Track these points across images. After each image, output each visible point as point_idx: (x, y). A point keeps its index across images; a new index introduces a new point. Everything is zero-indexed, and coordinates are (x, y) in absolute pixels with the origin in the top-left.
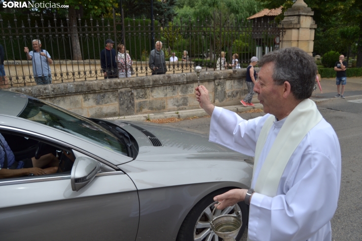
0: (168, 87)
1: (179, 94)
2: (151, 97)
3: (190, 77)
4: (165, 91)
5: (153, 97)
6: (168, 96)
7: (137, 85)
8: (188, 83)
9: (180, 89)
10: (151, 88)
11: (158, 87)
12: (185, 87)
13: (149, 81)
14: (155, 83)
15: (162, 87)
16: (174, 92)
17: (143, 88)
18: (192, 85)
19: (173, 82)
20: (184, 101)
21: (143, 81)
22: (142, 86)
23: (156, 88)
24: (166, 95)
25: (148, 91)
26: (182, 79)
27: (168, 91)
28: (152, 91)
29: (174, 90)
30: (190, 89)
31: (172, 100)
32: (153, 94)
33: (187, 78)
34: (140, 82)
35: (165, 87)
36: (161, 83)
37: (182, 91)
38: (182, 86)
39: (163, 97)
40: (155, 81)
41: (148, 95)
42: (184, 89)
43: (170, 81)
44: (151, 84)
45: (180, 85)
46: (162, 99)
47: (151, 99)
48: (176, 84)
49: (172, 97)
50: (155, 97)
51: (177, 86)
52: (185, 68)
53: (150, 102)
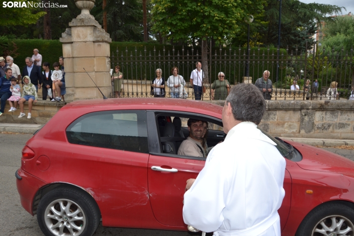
52: (278, 95)
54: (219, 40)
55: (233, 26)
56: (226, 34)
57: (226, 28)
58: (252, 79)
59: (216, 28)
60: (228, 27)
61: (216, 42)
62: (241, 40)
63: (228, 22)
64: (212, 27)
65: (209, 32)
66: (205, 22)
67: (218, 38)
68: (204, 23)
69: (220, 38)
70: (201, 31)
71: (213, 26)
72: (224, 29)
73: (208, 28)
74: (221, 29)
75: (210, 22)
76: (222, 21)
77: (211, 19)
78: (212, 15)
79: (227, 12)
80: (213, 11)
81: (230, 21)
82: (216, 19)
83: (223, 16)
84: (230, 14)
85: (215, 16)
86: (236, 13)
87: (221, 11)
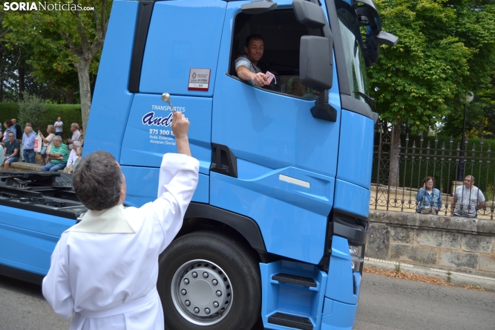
0: (444, 233)
1: (462, 247)
2: (415, 242)
3: (483, 226)
4: (440, 238)
5: (418, 242)
6: (443, 246)
7: (396, 222)
8: (479, 234)
9: (464, 240)
10: (418, 230)
11: (428, 230)
12: (475, 240)
13: (414, 220)
14: (424, 225)
15: (436, 232)
16: (454, 243)
17: (405, 228)
18: (487, 239)
19: (453, 228)
20: (469, 260)
21: (405, 218)
22: (402, 225)
23: (425, 232)
24: (440, 244)
25: (412, 234)
27: (443, 239)
28: (417, 235)
29: (454, 239)
30: (483, 244)
31: (449, 254)
32: (419, 239)
33: (478, 226)
34: (400, 218)
35: (439, 233)
36: (433, 225)
37: (468, 244)
38: (469, 236)
39: (435, 246)
40: (423, 222)
41: (411, 238)
42: (472, 242)
43: (447, 226)
44: (417, 224)
45: (465, 234)
46: (432, 248)
47: (415, 244)
48: (458, 232)
49: (449, 250)
50: (421, 243)
51: (460, 235)
53: (412, 249)
54: (418, 126)
55: (440, 106)
56: (429, 117)
57: (429, 109)
59: (414, 109)
60: (431, 108)
61: (412, 129)
62: (458, 127)
63: (431, 100)
64: (407, 107)
65: (403, 113)
66: (397, 100)
67: (415, 123)
68: (395, 101)
69: (418, 123)
70: (391, 111)
71: (409, 105)
72: (425, 110)
73: (401, 109)
74: (420, 110)
75: (404, 100)
76: (422, 99)
77: (405, 95)
78: (407, 90)
79: (430, 86)
80: (410, 85)
81: (434, 99)
82: (413, 96)
83: (423, 91)
84: (435, 89)
85: (411, 92)
86: (444, 88)
87: (422, 86)
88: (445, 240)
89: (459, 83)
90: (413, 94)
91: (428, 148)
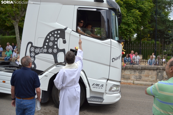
1: (137, 74)
2: (124, 73)
3: (143, 67)
4: (131, 71)
5: (125, 73)
6: (132, 74)
8: (142, 69)
9: (138, 71)
11: (127, 69)
12: (141, 71)
14: (126, 68)
15: (129, 70)
16: (135, 73)
18: (144, 71)
19: (135, 68)
20: (139, 77)
23: (127, 70)
24: (131, 73)
26: (139, 67)
28: (124, 71)
30: (143, 72)
31: (134, 76)
32: (125, 72)
33: (141, 67)
36: (128, 68)
37: (139, 73)
38: (139, 70)
39: (129, 74)
42: (140, 72)
43: (133, 68)
44: (124, 68)
45: (138, 70)
46: (129, 75)
49: (133, 75)
51: (136, 70)
53: (123, 75)
55: (132, 32)
56: (129, 35)
57: (128, 32)
58: (143, 56)
59: (124, 33)
60: (129, 32)
63: (129, 29)
64: (122, 32)
67: (124, 37)
74: (126, 33)
76: (126, 29)
77: (121, 28)
78: (122, 27)
79: (129, 25)
80: (122, 25)
81: (130, 29)
82: (124, 29)
83: (127, 27)
84: (130, 26)
85: (123, 27)
86: (133, 26)
87: (126, 25)
88: (132, 72)
89: (138, 24)
90: (123, 28)
91: (131, 45)
